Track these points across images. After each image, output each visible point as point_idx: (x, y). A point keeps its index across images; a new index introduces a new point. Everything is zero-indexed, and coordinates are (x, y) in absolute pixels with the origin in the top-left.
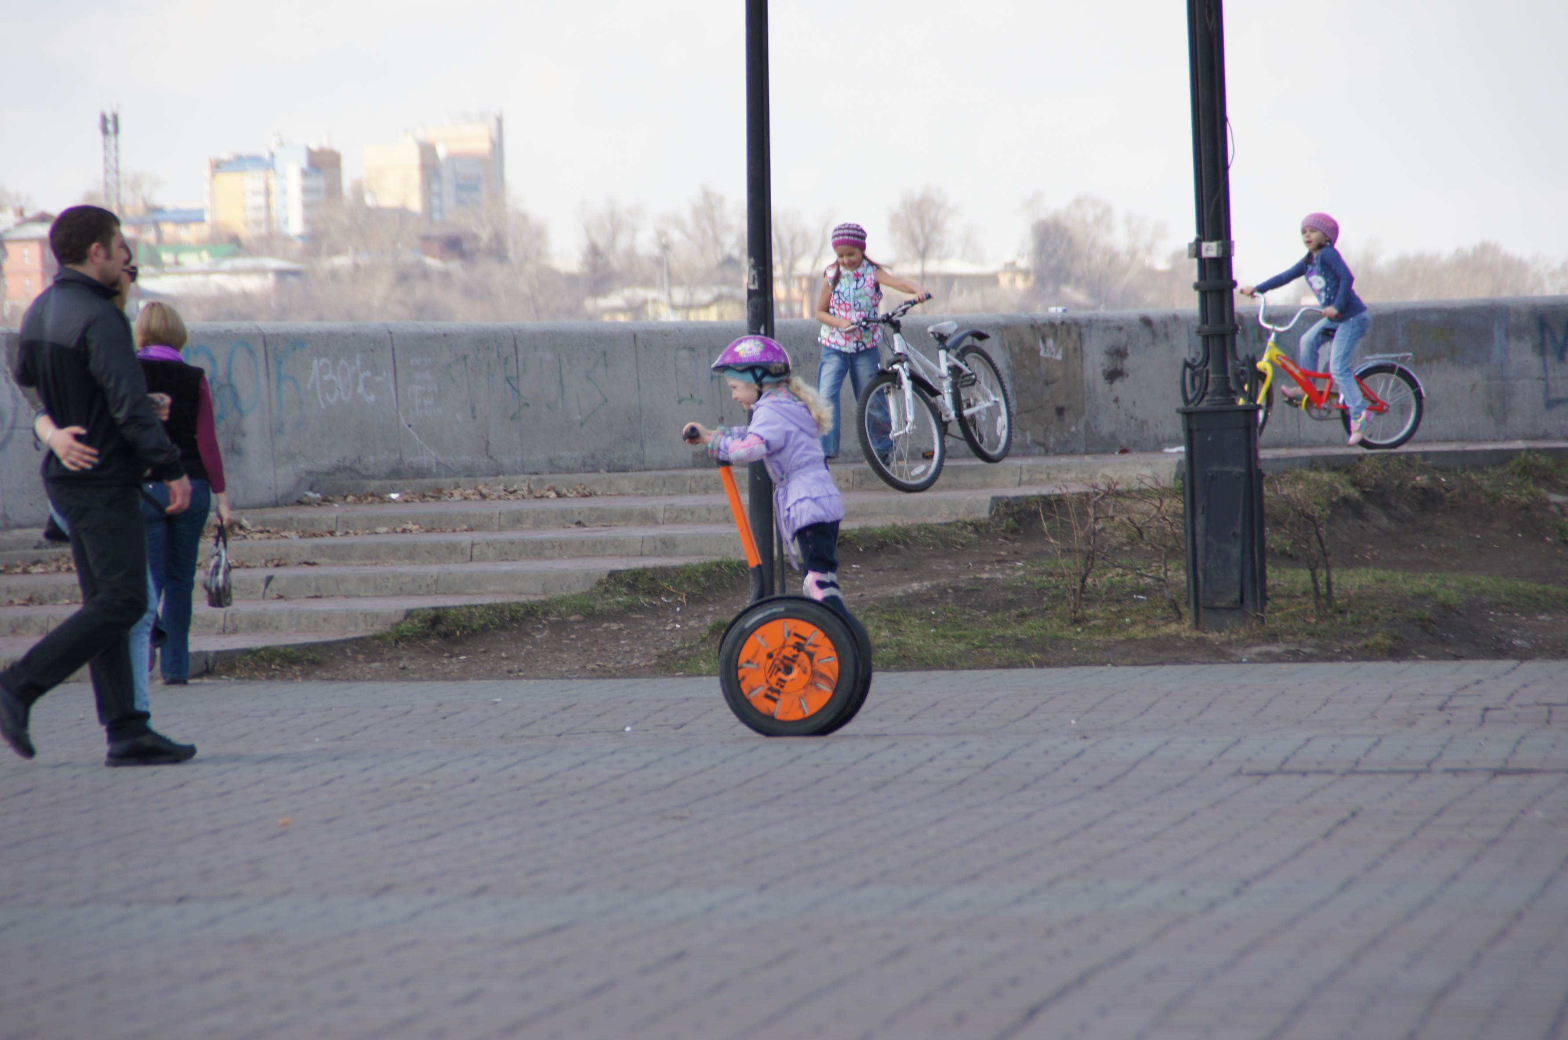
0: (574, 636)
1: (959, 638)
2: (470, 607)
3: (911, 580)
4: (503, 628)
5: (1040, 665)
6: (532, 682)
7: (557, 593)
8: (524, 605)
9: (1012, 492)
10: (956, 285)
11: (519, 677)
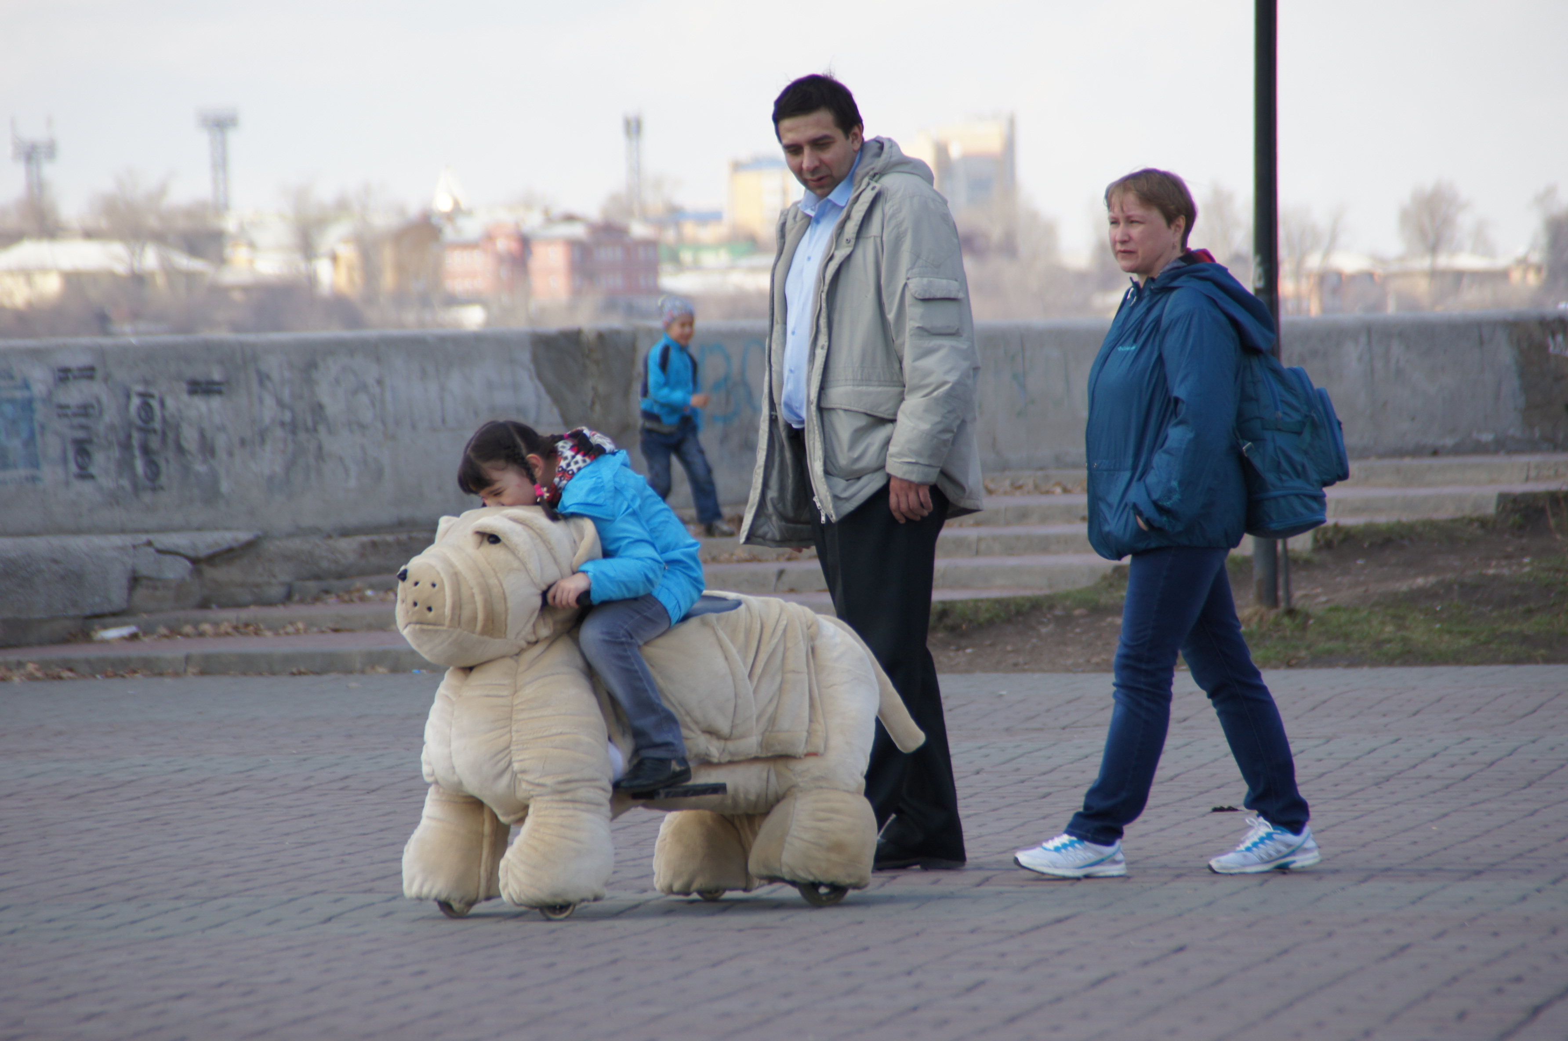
0: (1078, 630)
1: (1465, 634)
2: (976, 601)
3: (1416, 576)
4: (1009, 621)
5: (1547, 661)
6: (1037, 676)
7: (1062, 588)
8: (1029, 599)
9: (1519, 488)
10: (1466, 281)
11: (1024, 671)
